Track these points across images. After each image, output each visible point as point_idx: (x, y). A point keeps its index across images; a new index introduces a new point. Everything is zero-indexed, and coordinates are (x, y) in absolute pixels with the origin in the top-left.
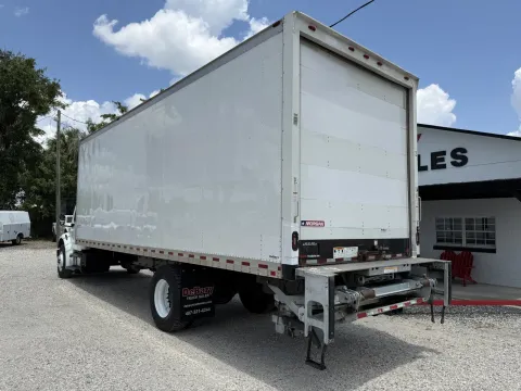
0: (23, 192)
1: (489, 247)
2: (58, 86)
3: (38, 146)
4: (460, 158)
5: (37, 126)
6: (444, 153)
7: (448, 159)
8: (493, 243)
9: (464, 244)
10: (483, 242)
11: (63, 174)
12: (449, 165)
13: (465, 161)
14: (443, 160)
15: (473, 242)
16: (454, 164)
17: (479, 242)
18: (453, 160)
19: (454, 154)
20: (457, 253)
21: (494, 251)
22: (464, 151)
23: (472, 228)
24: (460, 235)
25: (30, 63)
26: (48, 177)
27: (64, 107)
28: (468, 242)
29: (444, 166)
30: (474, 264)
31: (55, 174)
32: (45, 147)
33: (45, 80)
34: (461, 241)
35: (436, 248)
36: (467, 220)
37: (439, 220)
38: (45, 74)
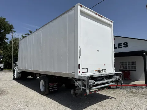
2: (13, 26)
3: (7, 43)
4: (126, 45)
5: (6, 37)
8: (135, 68)
9: (128, 69)
13: (127, 46)
15: (130, 68)
19: (124, 44)
20: (126, 71)
21: (136, 71)
22: (127, 43)
23: (129, 64)
24: (126, 66)
25: (4, 19)
27: (14, 32)
31: (12, 51)
32: (9, 43)
34: (126, 68)
35: (120, 70)
36: (128, 62)
37: (120, 63)
38: (9, 23)
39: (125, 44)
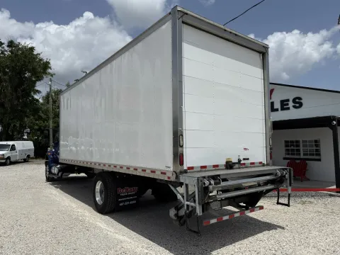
0: (29, 130)
1: (317, 157)
2: (49, 63)
3: (37, 101)
4: (298, 103)
5: (37, 88)
6: (288, 100)
7: (291, 104)
8: (319, 155)
9: (302, 156)
10: (313, 155)
11: (54, 118)
12: (291, 108)
13: (301, 104)
14: (288, 104)
15: (307, 155)
16: (294, 107)
17: (310, 155)
18: (293, 104)
19: (294, 101)
20: (298, 161)
21: (320, 160)
22: (300, 99)
23: (306, 146)
24: (298, 150)
25: (32, 49)
26: (44, 120)
27: (52, 76)
28: (304, 155)
29: (288, 109)
30: (308, 168)
31: (49, 118)
32: (41, 101)
33: (41, 60)
34: (300, 154)
35: (285, 159)
36: (303, 141)
37: (286, 142)
38: (41, 56)
39: (297, 100)
